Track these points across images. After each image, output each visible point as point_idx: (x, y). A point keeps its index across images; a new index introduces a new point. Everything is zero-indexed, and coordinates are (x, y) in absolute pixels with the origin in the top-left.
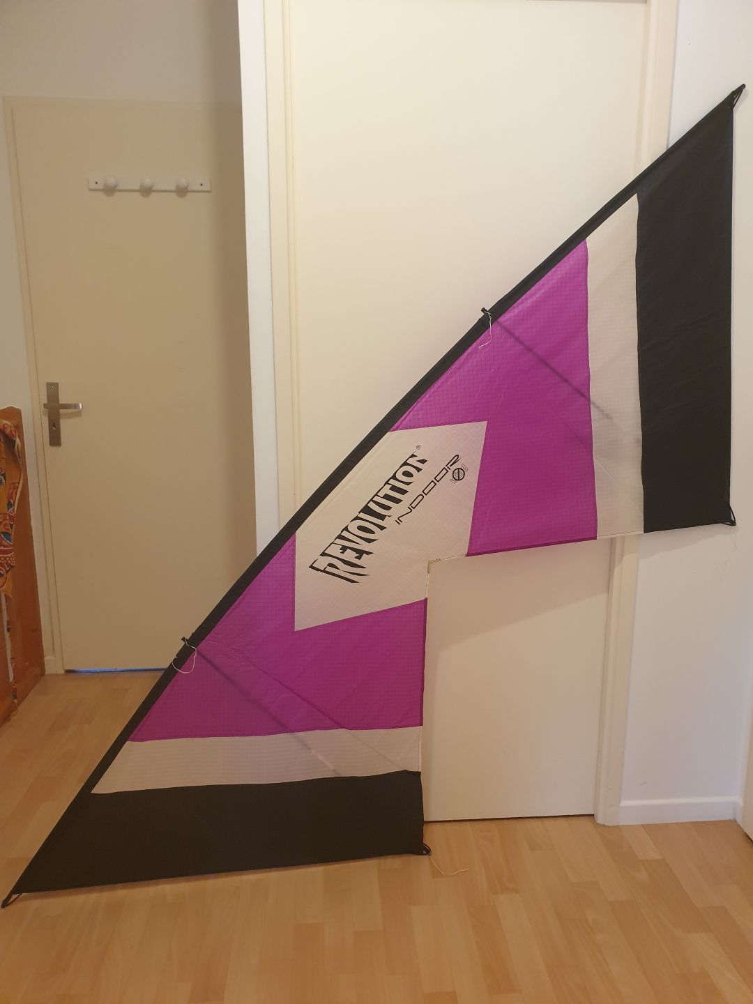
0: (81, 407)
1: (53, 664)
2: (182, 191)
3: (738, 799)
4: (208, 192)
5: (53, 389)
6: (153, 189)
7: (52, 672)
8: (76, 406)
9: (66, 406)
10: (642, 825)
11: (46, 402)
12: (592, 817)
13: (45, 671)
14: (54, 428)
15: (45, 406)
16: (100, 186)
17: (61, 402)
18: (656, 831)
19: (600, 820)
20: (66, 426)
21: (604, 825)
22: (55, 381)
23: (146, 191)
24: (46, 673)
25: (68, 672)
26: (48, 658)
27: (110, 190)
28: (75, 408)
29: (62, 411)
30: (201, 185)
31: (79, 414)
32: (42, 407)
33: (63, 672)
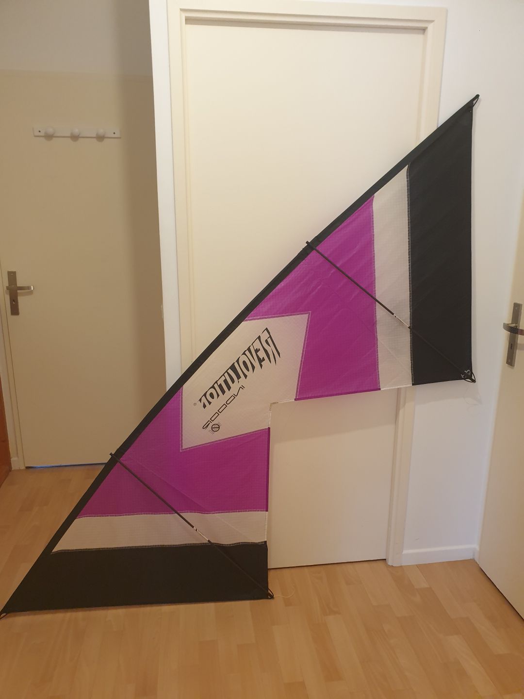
0: (32, 289)
1: (17, 463)
2: (100, 138)
3: (476, 546)
4: (120, 138)
5: (12, 276)
6: (80, 136)
7: (17, 468)
8: (29, 288)
9: (21, 288)
10: (416, 565)
11: (8, 285)
12: (385, 561)
13: (11, 468)
14: (14, 303)
15: (8, 288)
16: (42, 134)
17: (19, 284)
18: (425, 569)
19: (390, 563)
20: (22, 300)
21: (392, 566)
22: (13, 270)
23: (75, 138)
24: (13, 469)
25: (28, 468)
26: (14, 459)
27: (49, 137)
28: (29, 289)
29: (18, 291)
30: (114, 133)
31: (31, 293)
32: (5, 288)
33: (24, 468)
